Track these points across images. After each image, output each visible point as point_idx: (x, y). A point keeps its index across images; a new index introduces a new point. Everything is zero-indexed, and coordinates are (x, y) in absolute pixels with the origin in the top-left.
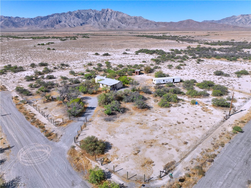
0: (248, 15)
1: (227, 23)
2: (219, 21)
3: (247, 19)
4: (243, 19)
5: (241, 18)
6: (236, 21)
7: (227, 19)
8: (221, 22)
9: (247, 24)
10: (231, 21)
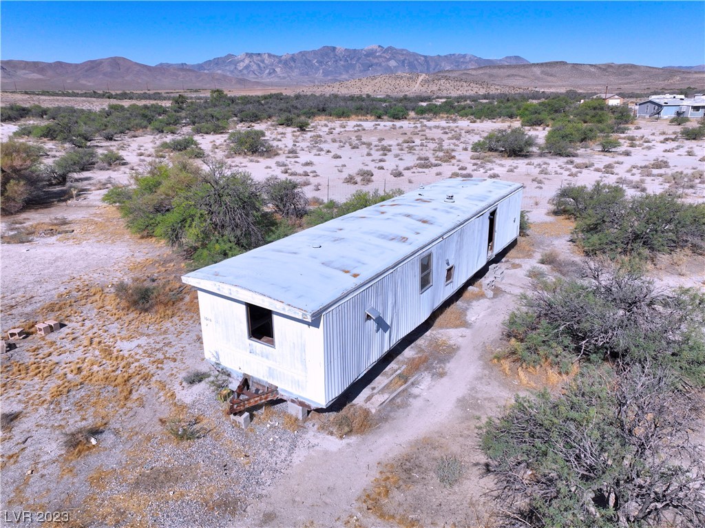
0: (259, 54)
1: (219, 72)
2: (201, 67)
3: (262, 65)
4: (252, 63)
5: (247, 61)
6: (240, 68)
7: (217, 62)
8: (205, 70)
9: (265, 75)
10: (227, 68)
